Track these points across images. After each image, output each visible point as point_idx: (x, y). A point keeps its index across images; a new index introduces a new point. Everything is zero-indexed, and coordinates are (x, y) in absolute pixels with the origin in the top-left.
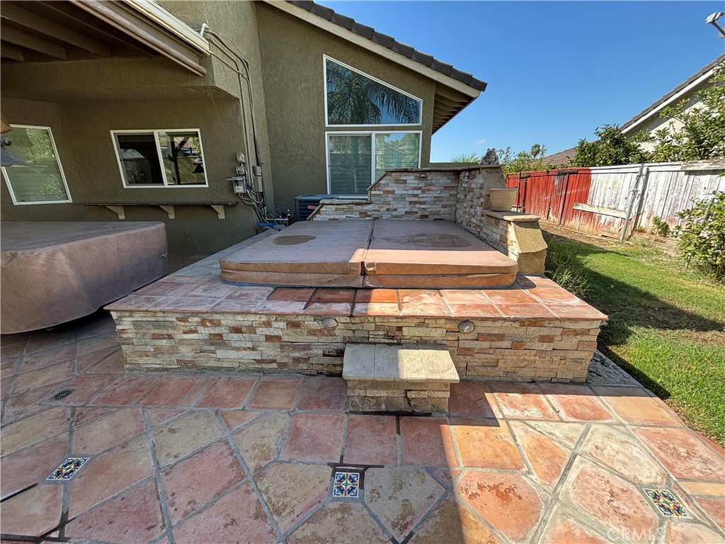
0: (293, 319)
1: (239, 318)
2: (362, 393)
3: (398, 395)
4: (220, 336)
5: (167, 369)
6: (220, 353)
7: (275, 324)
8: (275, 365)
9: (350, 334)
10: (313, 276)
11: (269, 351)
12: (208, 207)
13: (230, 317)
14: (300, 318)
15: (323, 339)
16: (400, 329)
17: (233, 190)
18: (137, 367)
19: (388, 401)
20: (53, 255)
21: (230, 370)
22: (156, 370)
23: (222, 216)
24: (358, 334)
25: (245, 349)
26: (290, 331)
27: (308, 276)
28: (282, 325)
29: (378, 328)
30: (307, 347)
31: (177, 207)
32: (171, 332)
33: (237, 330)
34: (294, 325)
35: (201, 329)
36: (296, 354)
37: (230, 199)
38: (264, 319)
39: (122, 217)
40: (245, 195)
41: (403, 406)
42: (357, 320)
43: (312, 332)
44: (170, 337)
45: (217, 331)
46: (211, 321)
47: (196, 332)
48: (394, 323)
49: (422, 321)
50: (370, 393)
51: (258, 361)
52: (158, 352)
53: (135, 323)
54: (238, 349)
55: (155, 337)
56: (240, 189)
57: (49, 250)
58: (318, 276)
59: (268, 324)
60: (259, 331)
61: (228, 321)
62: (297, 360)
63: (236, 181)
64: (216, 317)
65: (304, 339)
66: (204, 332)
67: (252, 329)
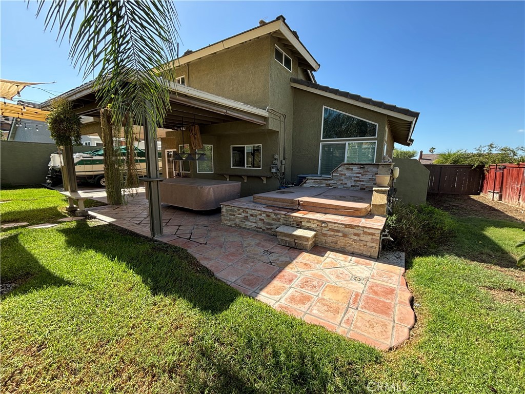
0: (268, 213)
1: (253, 211)
2: (281, 238)
3: (292, 240)
4: (247, 216)
5: (231, 226)
6: (247, 223)
7: (263, 215)
8: (261, 230)
9: (285, 222)
10: (281, 203)
11: (260, 224)
12: (259, 178)
13: (251, 211)
14: (270, 214)
15: (276, 223)
16: (301, 222)
17: (271, 170)
18: (224, 224)
19: (289, 242)
20: (210, 188)
21: (248, 229)
22: (229, 226)
23: (265, 182)
24: (288, 222)
25: (253, 222)
26: (266, 218)
27: (279, 203)
28: (265, 215)
29: (294, 221)
30: (271, 224)
31: (248, 177)
32: (235, 213)
33: (252, 215)
34: (268, 216)
35: (242, 214)
36: (268, 227)
37: (269, 175)
38: (260, 212)
39: (228, 180)
40: (276, 173)
41: (294, 245)
42: (287, 217)
43: (273, 219)
44: (234, 215)
45: (246, 215)
46: (246, 211)
47: (241, 214)
48: (299, 220)
49: (309, 220)
50: (284, 238)
51: (257, 228)
52: (230, 220)
53: (226, 209)
54: (251, 222)
55: (231, 215)
56: (274, 170)
57: (210, 186)
58: (283, 203)
59: (261, 215)
60: (258, 216)
61: (250, 212)
62: (268, 229)
63: (273, 167)
64: (247, 210)
65: (271, 221)
66: (243, 215)
67: (256, 216)
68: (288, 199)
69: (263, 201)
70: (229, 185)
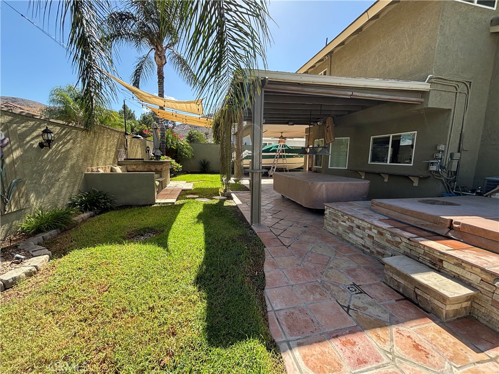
0: (381, 230)
1: (360, 222)
2: (391, 274)
3: (410, 287)
4: (352, 227)
5: (333, 234)
6: (351, 235)
7: (373, 230)
8: (369, 251)
9: (408, 251)
10: (413, 219)
11: (368, 243)
12: (407, 177)
13: (357, 220)
14: (384, 231)
15: (393, 248)
16: (441, 261)
17: (428, 168)
18: (326, 229)
19: (405, 288)
20: (322, 185)
21: (352, 244)
22: (330, 233)
23: (416, 184)
24: (413, 253)
25: (359, 237)
26: (378, 236)
27: (410, 218)
28: (376, 231)
29: (425, 254)
30: (384, 248)
31: (390, 175)
32: (338, 219)
33: (358, 227)
34: (381, 234)
35: (347, 222)
36: (379, 250)
37: (425, 174)
38: (369, 226)
39: (363, 177)
40: (437, 172)
41: (413, 297)
42: (413, 244)
43: (388, 241)
44: (337, 221)
45: (352, 225)
46: (351, 220)
47: (345, 222)
48: (437, 256)
49: (460, 263)
50: (396, 277)
51: (363, 246)
52: (333, 226)
53: (330, 212)
54: (357, 236)
55: (334, 220)
56: (433, 168)
57: (321, 183)
58: (416, 220)
59: (370, 229)
60: (367, 230)
61: (357, 222)
62: (378, 253)
63: (432, 163)
64: (353, 218)
65: (384, 243)
66: (348, 224)
67: (364, 229)
68: (429, 215)
69: (385, 211)
70: (350, 184)
